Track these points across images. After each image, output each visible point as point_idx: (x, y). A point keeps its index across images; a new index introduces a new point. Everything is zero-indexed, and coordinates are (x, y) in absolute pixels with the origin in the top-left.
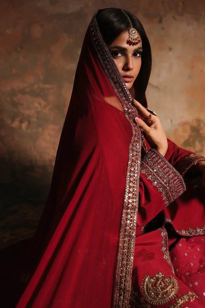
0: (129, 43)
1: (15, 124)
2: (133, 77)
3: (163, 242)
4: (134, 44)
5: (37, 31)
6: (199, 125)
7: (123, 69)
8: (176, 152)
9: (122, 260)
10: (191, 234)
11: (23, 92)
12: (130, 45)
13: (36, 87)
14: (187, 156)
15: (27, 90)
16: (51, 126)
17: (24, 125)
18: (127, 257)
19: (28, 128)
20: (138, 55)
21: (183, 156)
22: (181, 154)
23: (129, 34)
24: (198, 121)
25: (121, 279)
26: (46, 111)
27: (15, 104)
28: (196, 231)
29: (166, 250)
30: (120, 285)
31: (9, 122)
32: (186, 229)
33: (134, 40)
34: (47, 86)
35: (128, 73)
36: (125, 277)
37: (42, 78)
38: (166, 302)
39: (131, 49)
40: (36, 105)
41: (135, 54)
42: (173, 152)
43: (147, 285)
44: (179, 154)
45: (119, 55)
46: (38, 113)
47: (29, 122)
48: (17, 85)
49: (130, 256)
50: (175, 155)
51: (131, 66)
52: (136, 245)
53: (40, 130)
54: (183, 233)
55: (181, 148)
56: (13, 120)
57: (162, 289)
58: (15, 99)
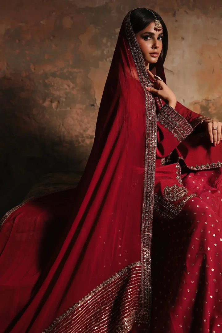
0: (155, 29)
1: (46, 104)
2: (158, 54)
3: (177, 172)
4: (159, 30)
5: (67, 22)
6: (208, 105)
7: (152, 48)
8: (188, 116)
9: (147, 182)
10: (197, 169)
11: (54, 75)
12: (156, 31)
13: (65, 70)
14: (197, 118)
15: (58, 73)
16: (78, 106)
17: (54, 105)
18: (151, 179)
19: (57, 107)
20: (161, 39)
21: (194, 118)
22: (193, 117)
23: (155, 23)
24: (207, 100)
25: (147, 194)
26: (74, 92)
27: (46, 86)
28: (201, 167)
29: (180, 178)
30: (147, 198)
31: (41, 101)
32: (194, 166)
33: (158, 27)
34: (75, 70)
35: (156, 50)
36: (150, 192)
37: (71, 63)
38: (179, 199)
39: (157, 34)
40: (66, 86)
41: (158, 38)
42: (187, 115)
43: (167, 191)
44: (192, 116)
45: (149, 38)
46: (67, 94)
47: (59, 102)
48: (49, 68)
49: (152, 179)
50: (188, 117)
51: (158, 45)
52: (157, 172)
53: (68, 109)
54: (192, 168)
55: (193, 112)
56: (44, 100)
57: (177, 192)
58: (46, 81)
